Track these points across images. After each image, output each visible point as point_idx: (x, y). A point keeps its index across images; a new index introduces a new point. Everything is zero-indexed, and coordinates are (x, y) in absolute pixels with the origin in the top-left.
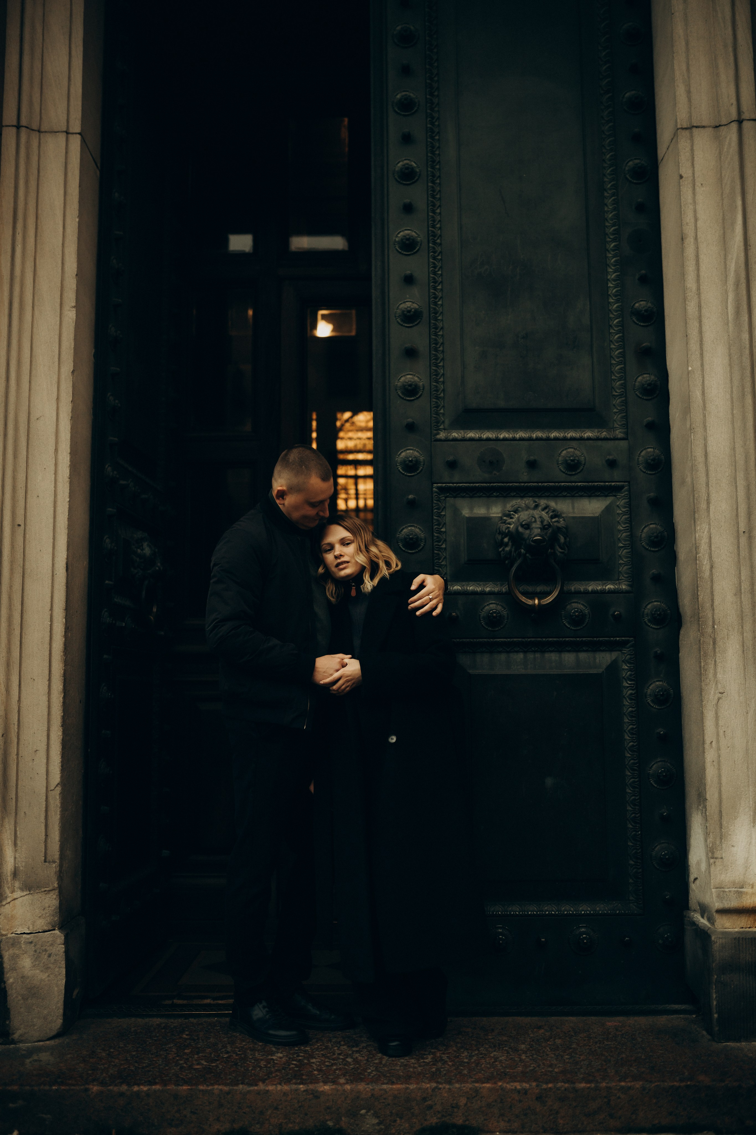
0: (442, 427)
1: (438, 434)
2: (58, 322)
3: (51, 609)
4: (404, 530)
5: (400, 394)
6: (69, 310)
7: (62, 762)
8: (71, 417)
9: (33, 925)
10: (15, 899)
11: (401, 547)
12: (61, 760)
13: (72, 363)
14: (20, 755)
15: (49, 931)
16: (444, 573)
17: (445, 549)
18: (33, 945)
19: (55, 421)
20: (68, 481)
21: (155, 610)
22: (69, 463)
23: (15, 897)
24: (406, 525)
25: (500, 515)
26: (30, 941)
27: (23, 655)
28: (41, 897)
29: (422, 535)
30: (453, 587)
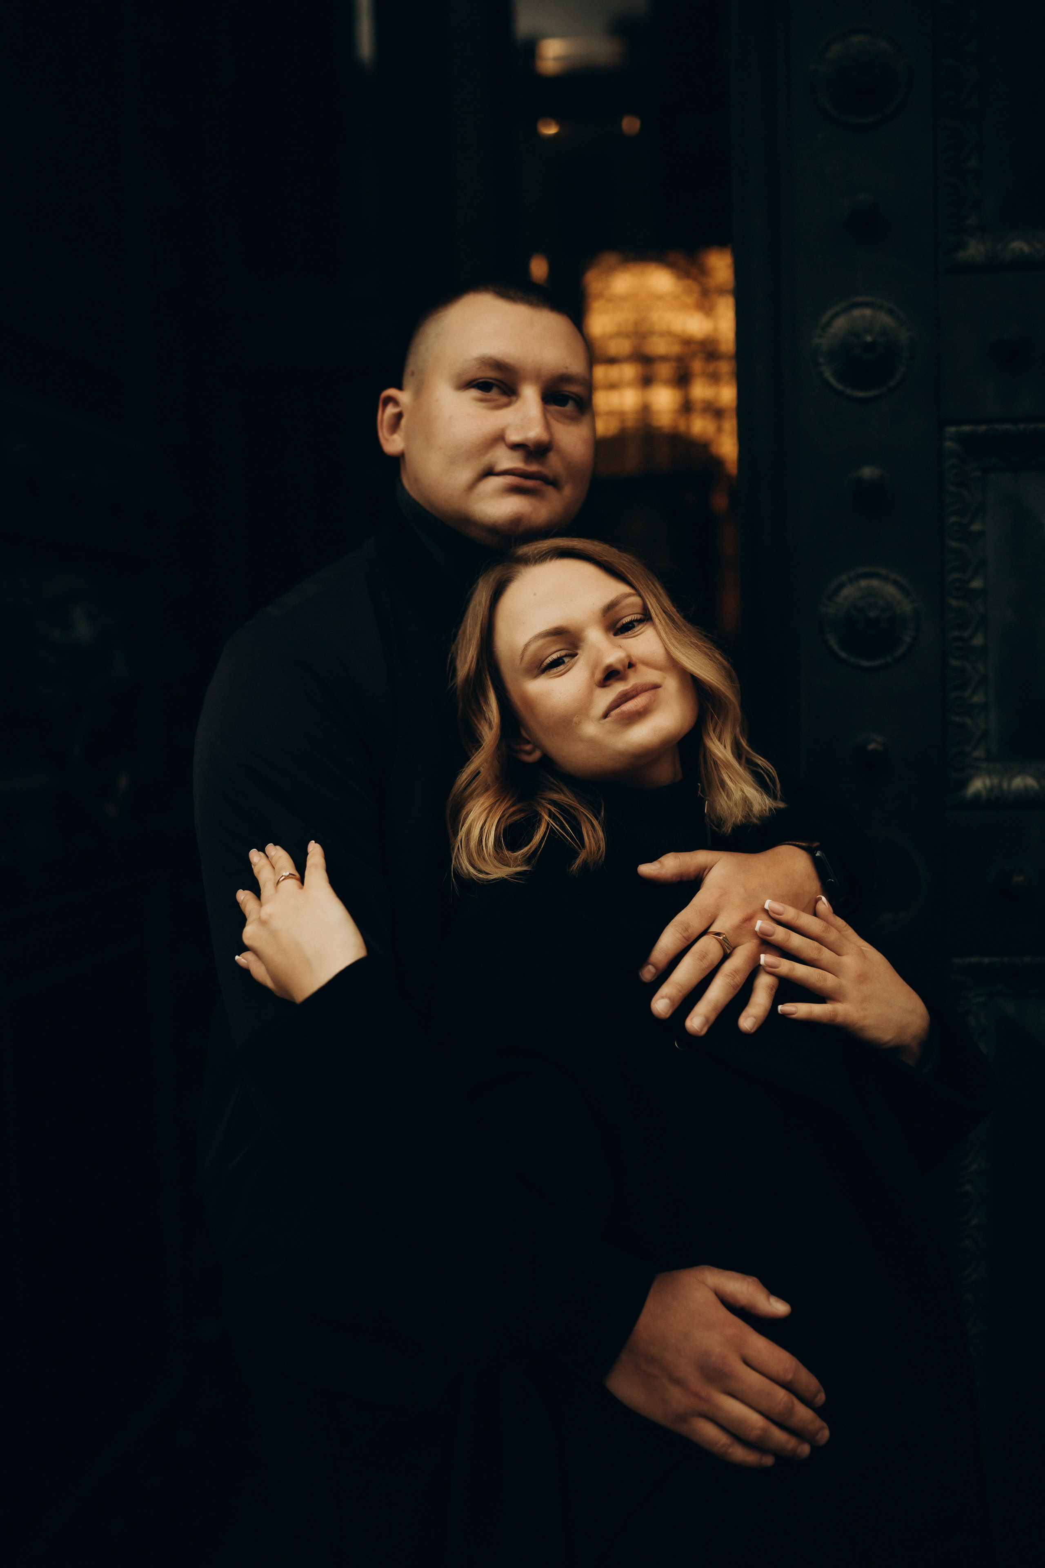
0: (972, 221)
1: (961, 246)
4: (846, 592)
5: (829, 107)
11: (835, 647)
16: (979, 733)
17: (983, 650)
24: (853, 574)
29: (906, 607)
30: (1010, 779)
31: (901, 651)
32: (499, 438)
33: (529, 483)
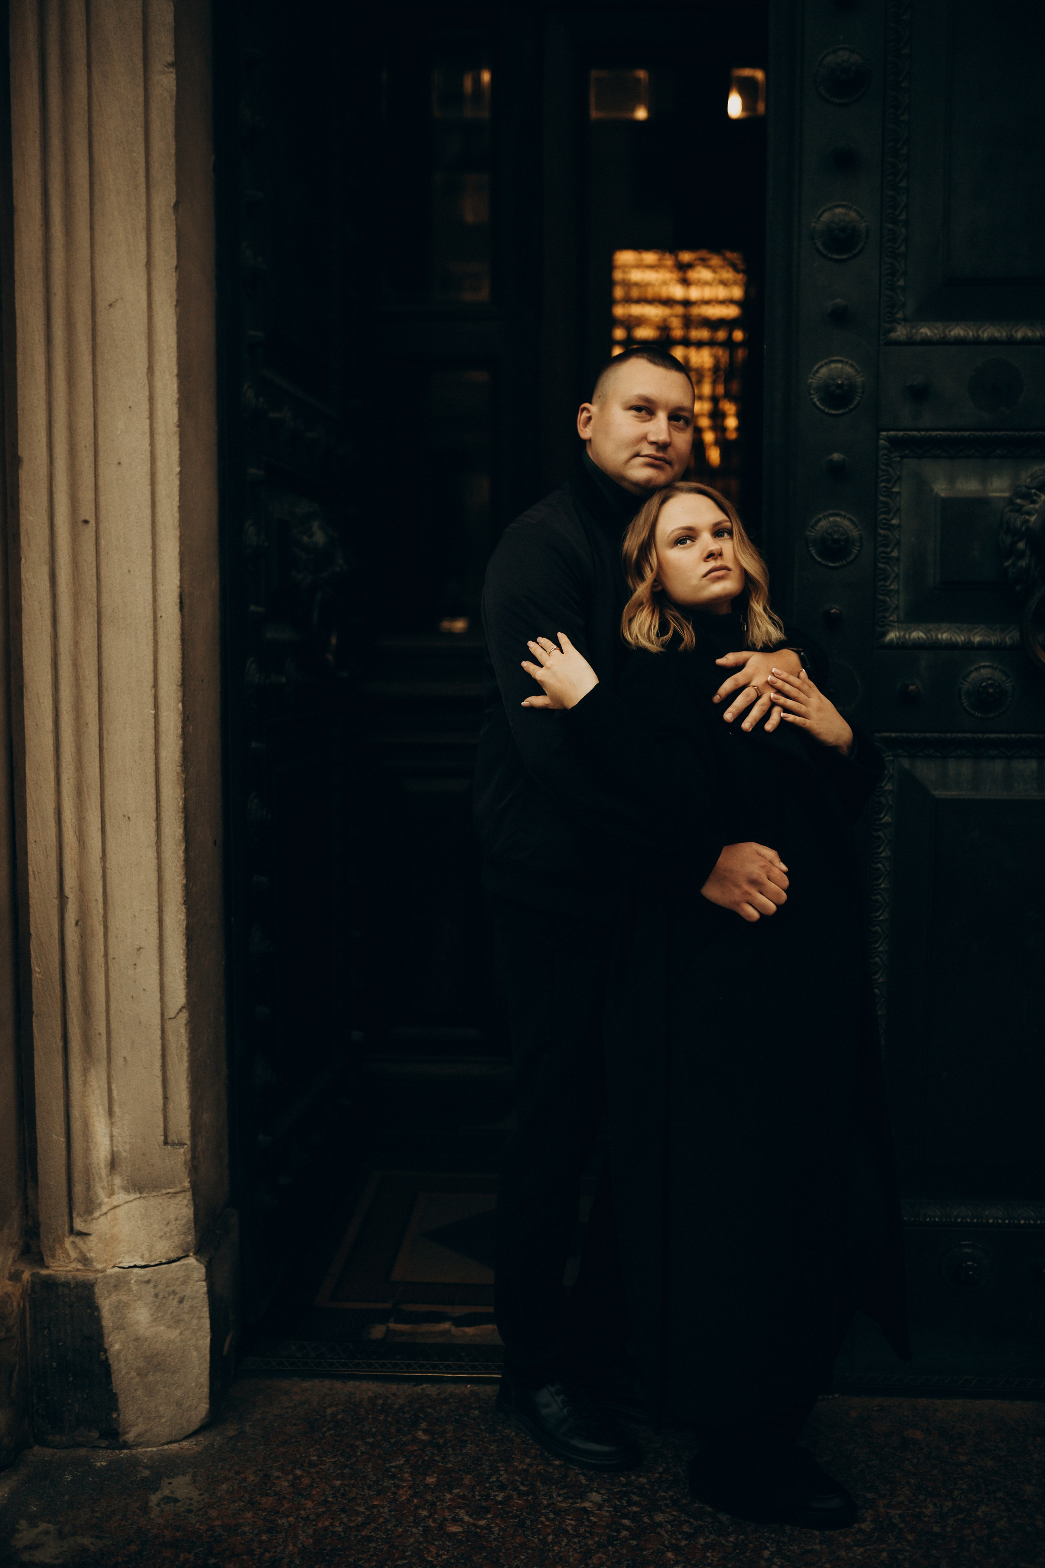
0: (900, 315)
1: (893, 330)
2: (141, 99)
3: (155, 685)
4: (822, 523)
5: (821, 248)
6: (163, 72)
7: (187, 968)
8: (178, 301)
9: (150, 1251)
10: (115, 1207)
11: (814, 555)
12: (185, 964)
13: (174, 186)
14: (110, 957)
15: (179, 1259)
16: (894, 606)
17: (898, 559)
18: (151, 1285)
19: (145, 310)
20: (175, 433)
21: (334, 640)
22: (176, 396)
23: (115, 1203)
24: (826, 514)
25: (1007, 494)
26: (146, 1278)
27: (107, 772)
28: (160, 1204)
29: (855, 533)
30: (910, 633)
31: (852, 557)
32: (644, 438)
33: (657, 462)
